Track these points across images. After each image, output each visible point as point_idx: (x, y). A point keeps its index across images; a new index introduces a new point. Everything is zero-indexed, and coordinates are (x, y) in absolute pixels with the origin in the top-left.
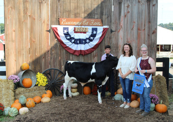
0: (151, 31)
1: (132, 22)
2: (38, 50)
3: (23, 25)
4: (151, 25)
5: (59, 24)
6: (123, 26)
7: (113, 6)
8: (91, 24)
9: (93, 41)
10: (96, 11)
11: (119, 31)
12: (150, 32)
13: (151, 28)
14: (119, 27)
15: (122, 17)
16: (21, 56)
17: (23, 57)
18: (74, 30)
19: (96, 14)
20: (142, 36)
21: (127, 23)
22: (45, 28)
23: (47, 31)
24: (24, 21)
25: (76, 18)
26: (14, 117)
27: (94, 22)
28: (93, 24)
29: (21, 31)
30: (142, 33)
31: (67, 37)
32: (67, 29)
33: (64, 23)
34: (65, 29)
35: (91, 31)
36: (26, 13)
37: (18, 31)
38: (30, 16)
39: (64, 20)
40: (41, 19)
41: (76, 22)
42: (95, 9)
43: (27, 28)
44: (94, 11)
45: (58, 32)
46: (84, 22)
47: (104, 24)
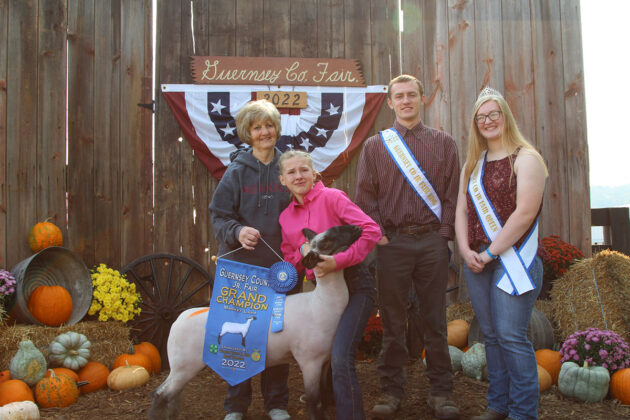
0: (561, 88)
1: (480, 60)
2: (103, 174)
3: (42, 69)
4: (557, 61)
6: (445, 86)
7: (401, 14)
8: (318, 78)
9: (327, 145)
10: (338, 31)
11: (430, 103)
13: (560, 73)
15: (440, 48)
16: (27, 192)
17: (38, 198)
21: (461, 69)
22: (135, 94)
24: (46, 54)
25: (257, 56)
27: (330, 71)
28: (326, 76)
29: (34, 93)
30: (524, 98)
33: (210, 74)
34: (213, 97)
35: (320, 107)
36: (56, 27)
37: (19, 90)
38: (71, 38)
39: (211, 64)
40: (120, 57)
41: (260, 73)
42: (331, 21)
43: (61, 84)
44: (329, 30)
45: (188, 109)
46: (289, 71)
47: (369, 79)
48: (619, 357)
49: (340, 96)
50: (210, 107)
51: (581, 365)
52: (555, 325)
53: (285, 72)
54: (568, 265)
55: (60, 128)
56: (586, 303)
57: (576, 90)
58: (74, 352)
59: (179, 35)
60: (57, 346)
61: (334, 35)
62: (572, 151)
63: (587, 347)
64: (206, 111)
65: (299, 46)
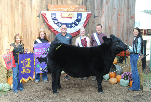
0: (130, 16)
1: (113, 8)
2: (28, 32)
3: (15, 10)
5: (48, 10)
6: (105, 12)
8: (76, 10)
9: (78, 25)
11: (101, 17)
12: (128, 17)
13: (130, 13)
14: (101, 13)
15: (104, 4)
19: (81, 1)
20: (122, 21)
21: (109, 9)
22: (35, 14)
23: (37, 16)
25: (62, 4)
26: (7, 91)
27: (79, 8)
28: (78, 10)
29: (14, 16)
30: (122, 18)
31: (55, 21)
32: (55, 14)
33: (52, 9)
34: (53, 14)
35: (77, 17)
36: (17, 0)
37: (10, 16)
38: (21, 2)
39: (52, 7)
40: (31, 5)
41: (63, 8)
46: (70, 8)
47: (88, 10)
49: (82, 14)
50: (52, 16)
54: (126, 57)
55: (19, 23)
57: (133, 17)
62: (131, 31)
63: (126, 76)
65: (72, 2)
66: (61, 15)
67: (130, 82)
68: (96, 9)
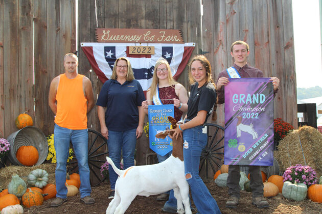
0: (282, 44)
1: (242, 30)
3: (21, 36)
4: (281, 31)
5: (95, 40)
6: (224, 42)
7: (202, 6)
8: (160, 39)
10: (170, 16)
11: (217, 51)
13: (281, 37)
14: (215, 45)
15: (222, 24)
16: (14, 98)
17: (20, 102)
18: (127, 52)
19: (170, 20)
20: (265, 57)
21: (232, 34)
22: (67, 48)
24: (22, 28)
25: (129, 28)
27: (166, 35)
28: (164, 38)
29: (17, 48)
30: (264, 49)
31: (113, 64)
32: (113, 49)
33: (105, 37)
34: (107, 49)
35: (161, 54)
36: (27, 14)
37: (9, 47)
38: (35, 20)
39: (105, 33)
40: (59, 29)
41: (130, 37)
42: (167, 10)
43: (30, 43)
44: (165, 15)
45: (94, 55)
46: (145, 36)
47: (186, 39)
48: (312, 179)
49: (171, 48)
50: (106, 54)
51: (293, 183)
52: (280, 163)
53: (143, 36)
54: (286, 133)
55: (30, 66)
56: (295, 152)
57: (290, 46)
58: (40, 179)
59: (89, 17)
60: (32, 176)
61: (168, 18)
62: (288, 76)
63: (296, 174)
64: (104, 56)
65: (150, 23)
66: (126, 50)
67: (308, 187)
68: (204, 37)
